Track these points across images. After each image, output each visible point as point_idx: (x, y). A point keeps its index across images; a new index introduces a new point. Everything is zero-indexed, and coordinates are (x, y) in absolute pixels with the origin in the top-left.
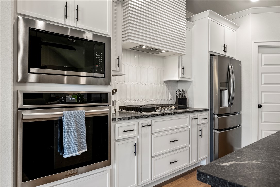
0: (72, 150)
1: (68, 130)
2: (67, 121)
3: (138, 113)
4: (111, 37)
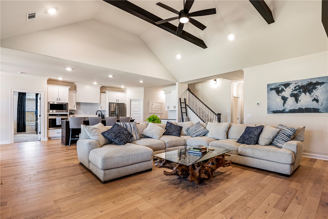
2: (57, 119)
4: (69, 103)
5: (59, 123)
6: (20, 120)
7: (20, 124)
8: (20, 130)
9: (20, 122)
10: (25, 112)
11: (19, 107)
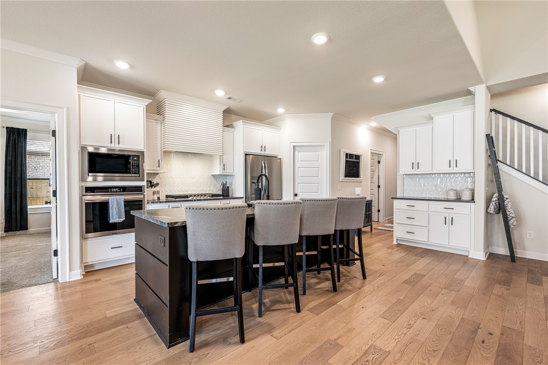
0: (114, 218)
1: (112, 207)
2: (112, 202)
3: (174, 199)
4: (145, 151)
5: (119, 218)
6: (13, 200)
7: (13, 210)
8: (14, 225)
9: (13, 207)
10: (25, 179)
11: (9, 167)
